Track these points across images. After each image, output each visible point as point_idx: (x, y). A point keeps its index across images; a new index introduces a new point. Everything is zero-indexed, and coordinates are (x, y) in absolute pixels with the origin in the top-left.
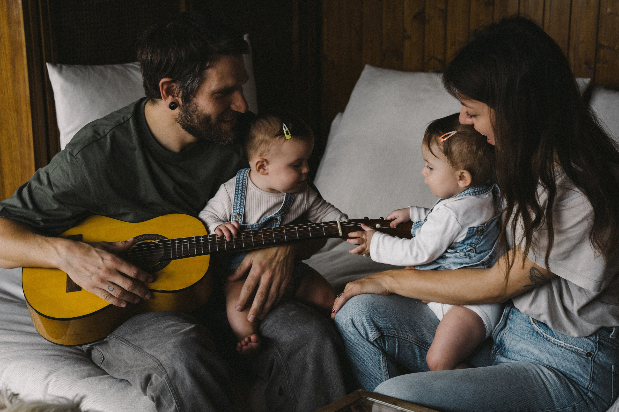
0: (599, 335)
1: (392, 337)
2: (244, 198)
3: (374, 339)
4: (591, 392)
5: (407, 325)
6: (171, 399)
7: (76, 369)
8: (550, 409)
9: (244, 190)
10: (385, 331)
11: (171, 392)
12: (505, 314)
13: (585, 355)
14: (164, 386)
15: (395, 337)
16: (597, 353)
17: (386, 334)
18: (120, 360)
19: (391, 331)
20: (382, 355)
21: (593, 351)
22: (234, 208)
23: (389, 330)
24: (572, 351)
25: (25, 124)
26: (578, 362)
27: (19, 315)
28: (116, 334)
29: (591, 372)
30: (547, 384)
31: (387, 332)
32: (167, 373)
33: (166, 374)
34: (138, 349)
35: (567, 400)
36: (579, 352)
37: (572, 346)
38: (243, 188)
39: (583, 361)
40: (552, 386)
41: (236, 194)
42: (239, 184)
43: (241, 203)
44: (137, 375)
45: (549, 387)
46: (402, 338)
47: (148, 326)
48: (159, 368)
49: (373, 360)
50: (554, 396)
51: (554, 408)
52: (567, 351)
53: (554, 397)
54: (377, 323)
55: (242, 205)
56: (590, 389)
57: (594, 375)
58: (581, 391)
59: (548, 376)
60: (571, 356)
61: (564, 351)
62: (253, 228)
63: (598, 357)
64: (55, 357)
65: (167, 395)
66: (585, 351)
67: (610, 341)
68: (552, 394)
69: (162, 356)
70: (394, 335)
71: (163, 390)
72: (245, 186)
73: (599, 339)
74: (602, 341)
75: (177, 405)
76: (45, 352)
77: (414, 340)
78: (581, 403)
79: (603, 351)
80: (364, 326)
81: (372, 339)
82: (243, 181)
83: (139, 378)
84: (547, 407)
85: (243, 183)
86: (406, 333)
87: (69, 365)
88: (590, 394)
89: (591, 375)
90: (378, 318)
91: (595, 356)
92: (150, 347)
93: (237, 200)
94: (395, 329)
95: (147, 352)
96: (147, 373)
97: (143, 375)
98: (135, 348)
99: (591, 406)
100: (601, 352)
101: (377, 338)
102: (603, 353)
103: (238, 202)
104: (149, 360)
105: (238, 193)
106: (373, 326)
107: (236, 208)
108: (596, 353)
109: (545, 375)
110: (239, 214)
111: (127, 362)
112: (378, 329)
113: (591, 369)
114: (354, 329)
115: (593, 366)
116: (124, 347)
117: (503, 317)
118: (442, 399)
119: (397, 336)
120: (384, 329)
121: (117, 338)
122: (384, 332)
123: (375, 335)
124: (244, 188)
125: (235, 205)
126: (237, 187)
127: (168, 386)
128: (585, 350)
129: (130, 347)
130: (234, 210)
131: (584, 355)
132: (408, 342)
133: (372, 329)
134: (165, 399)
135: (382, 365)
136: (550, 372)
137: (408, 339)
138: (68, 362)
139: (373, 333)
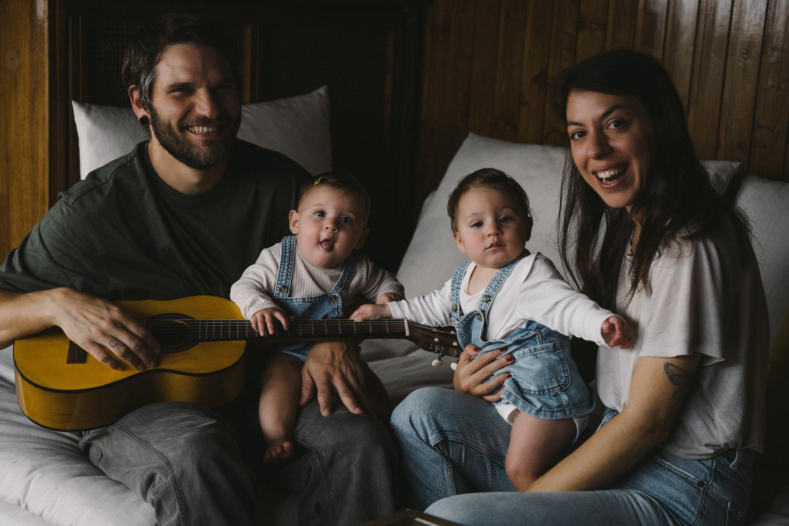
0: (717, 462)
1: (459, 443)
2: (292, 267)
3: (434, 444)
5: (478, 431)
6: (175, 505)
7: (67, 466)
9: (292, 258)
10: (449, 434)
11: (175, 496)
13: (697, 483)
14: (167, 489)
15: (462, 444)
16: (712, 484)
17: (451, 438)
18: (121, 457)
19: (458, 436)
20: (446, 462)
21: (707, 479)
22: (279, 278)
23: (455, 434)
24: (681, 477)
25: (40, 175)
26: (686, 491)
27: (8, 401)
28: (121, 424)
29: (701, 505)
30: (639, 515)
31: (452, 436)
32: (173, 473)
33: (172, 475)
34: (144, 444)
36: (689, 479)
37: (682, 471)
38: (290, 255)
39: (693, 490)
40: (645, 517)
41: (283, 262)
42: (286, 249)
43: (287, 273)
44: (138, 475)
45: (641, 519)
46: (470, 445)
47: (160, 417)
48: (166, 467)
49: (435, 468)
52: (675, 476)
54: (441, 424)
55: (289, 275)
57: (703, 510)
59: (641, 505)
60: (678, 483)
61: (671, 476)
62: (304, 302)
63: (712, 489)
64: (44, 451)
65: (171, 499)
66: (697, 479)
67: (729, 472)
69: (171, 452)
70: (461, 440)
71: (166, 493)
72: (293, 253)
73: (716, 466)
74: (720, 470)
75: (181, 512)
76: (32, 445)
77: (485, 450)
79: (719, 482)
80: (425, 427)
81: (432, 443)
82: (290, 247)
83: (140, 478)
85: (290, 249)
86: (476, 440)
87: (59, 461)
89: (699, 509)
90: (443, 417)
91: (709, 487)
92: (158, 442)
93: (284, 269)
94: (463, 434)
95: (154, 447)
96: (151, 472)
97: (145, 475)
98: (141, 442)
100: (717, 482)
101: (438, 443)
102: (719, 484)
103: (285, 271)
104: (155, 457)
105: (285, 261)
106: (434, 427)
107: (282, 279)
108: (709, 484)
110: (284, 287)
111: (129, 460)
112: (441, 431)
113: (702, 502)
114: (412, 430)
115: (704, 498)
116: (128, 440)
119: (464, 443)
120: (449, 432)
121: (121, 429)
122: (449, 436)
123: (436, 438)
124: (292, 255)
125: (280, 275)
126: (284, 253)
127: (173, 488)
128: (697, 477)
129: (135, 440)
130: (278, 280)
131: (695, 484)
132: (477, 452)
133: (433, 430)
134: (167, 505)
135: (446, 475)
137: (478, 448)
138: (58, 457)
139: (434, 436)
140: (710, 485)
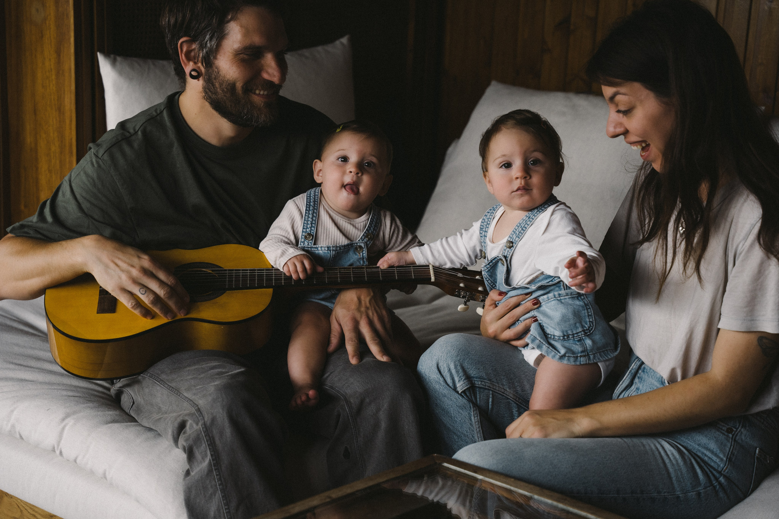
1: (486, 389)
2: (317, 215)
3: (462, 391)
4: (725, 476)
5: (505, 377)
6: (206, 451)
7: (99, 413)
8: (668, 493)
9: (316, 206)
10: (476, 381)
11: (206, 443)
12: (632, 369)
13: (725, 430)
14: (198, 435)
15: (489, 390)
16: (740, 430)
17: (478, 385)
18: (152, 405)
19: (485, 382)
20: (473, 408)
21: (736, 426)
22: (304, 226)
23: (482, 380)
26: (715, 437)
27: (41, 349)
28: (151, 372)
29: (729, 452)
30: (667, 463)
31: (480, 383)
32: (204, 419)
33: (203, 421)
35: (691, 484)
38: (314, 204)
39: (722, 437)
40: (673, 465)
41: (307, 210)
42: (310, 199)
43: (312, 221)
44: (170, 422)
45: (669, 466)
46: (497, 391)
47: (189, 365)
48: (196, 414)
49: (462, 414)
50: (675, 477)
51: (674, 492)
53: (674, 479)
54: (468, 370)
55: (314, 224)
56: (724, 471)
57: (732, 456)
58: (710, 475)
59: (669, 453)
62: (329, 250)
63: (741, 435)
64: (76, 398)
65: (202, 445)
66: (726, 425)
68: (673, 475)
69: (201, 400)
70: (488, 386)
71: (197, 440)
72: (318, 202)
75: (212, 458)
76: (65, 393)
77: (511, 395)
78: (708, 488)
80: (452, 374)
81: (460, 390)
82: (315, 197)
83: (172, 425)
84: (665, 490)
85: (315, 199)
86: (503, 386)
87: (92, 408)
88: (722, 479)
89: (728, 455)
90: (470, 364)
91: (738, 434)
92: (188, 389)
93: (308, 217)
94: (490, 380)
95: (184, 394)
96: (181, 419)
97: (176, 422)
98: (171, 389)
99: (721, 494)
100: (746, 429)
101: (466, 389)
102: (748, 431)
103: (309, 219)
104: (186, 404)
105: (310, 210)
106: (461, 374)
107: (307, 227)
109: (665, 452)
110: (309, 234)
111: (160, 407)
112: (468, 378)
113: (730, 449)
114: (439, 376)
115: (733, 445)
116: (158, 388)
117: (630, 372)
118: (533, 469)
119: (492, 389)
120: (476, 378)
121: (152, 377)
122: (476, 382)
123: (464, 385)
124: (316, 204)
125: (305, 223)
126: (308, 202)
127: (203, 435)
129: (165, 388)
130: (303, 228)
132: (504, 397)
133: (460, 377)
134: (198, 451)
135: (473, 420)
136: (672, 449)
137: (505, 394)
138: (91, 405)
139: (462, 383)
140: (739, 432)
